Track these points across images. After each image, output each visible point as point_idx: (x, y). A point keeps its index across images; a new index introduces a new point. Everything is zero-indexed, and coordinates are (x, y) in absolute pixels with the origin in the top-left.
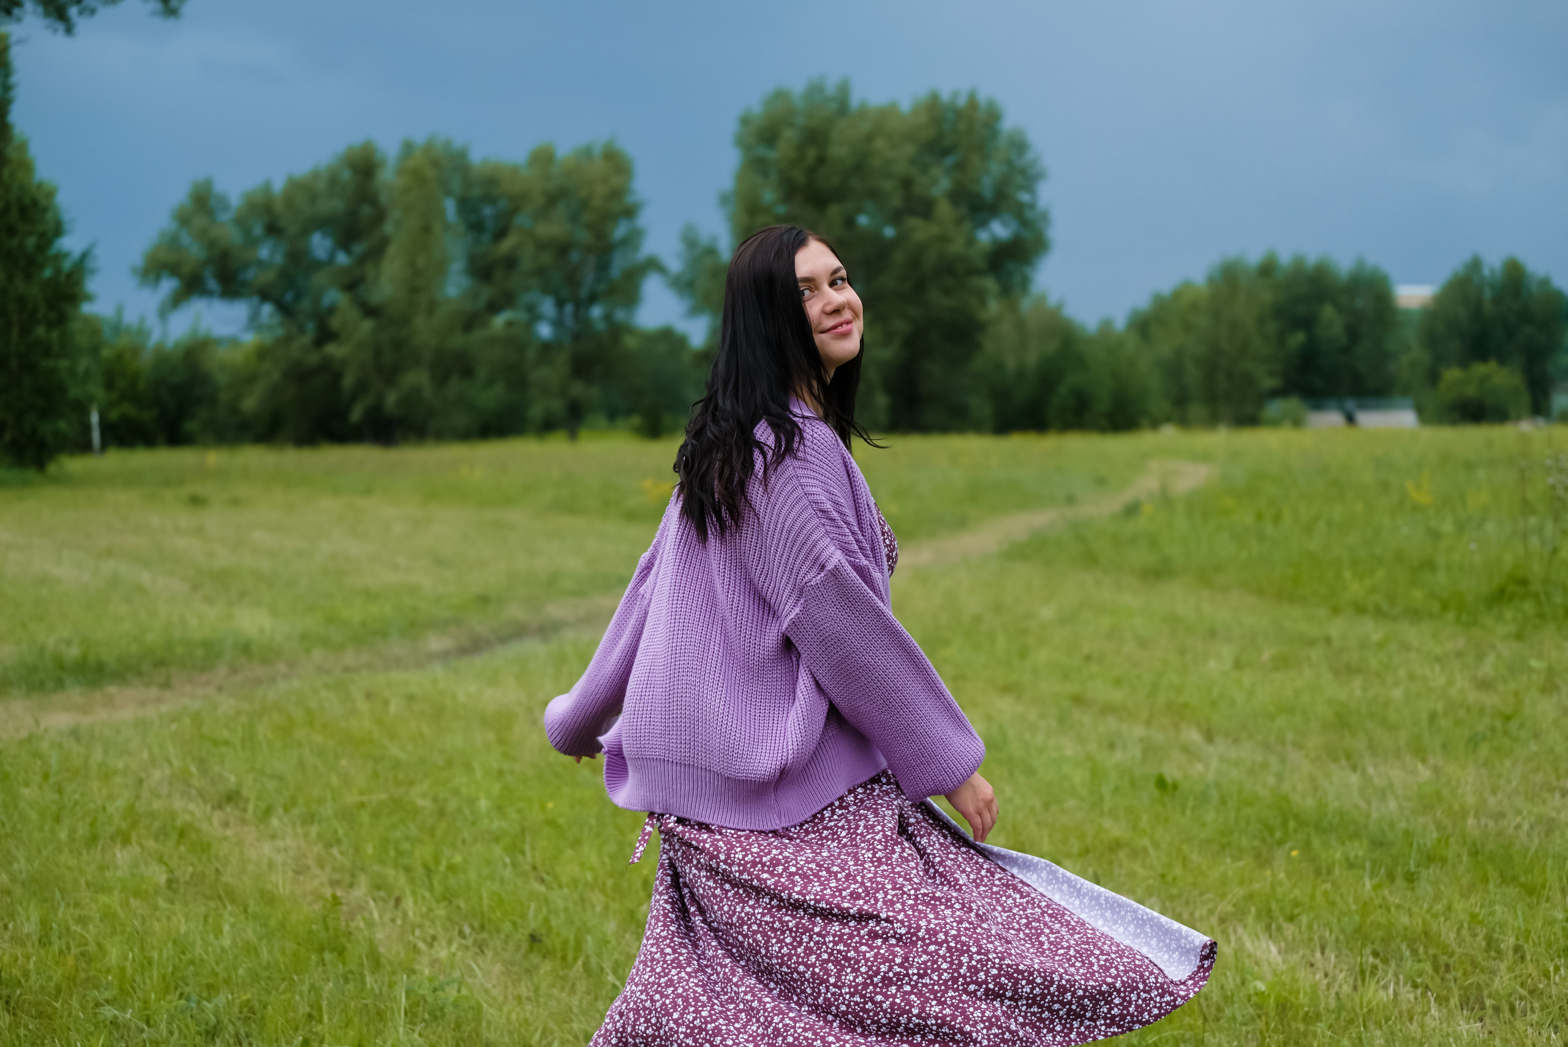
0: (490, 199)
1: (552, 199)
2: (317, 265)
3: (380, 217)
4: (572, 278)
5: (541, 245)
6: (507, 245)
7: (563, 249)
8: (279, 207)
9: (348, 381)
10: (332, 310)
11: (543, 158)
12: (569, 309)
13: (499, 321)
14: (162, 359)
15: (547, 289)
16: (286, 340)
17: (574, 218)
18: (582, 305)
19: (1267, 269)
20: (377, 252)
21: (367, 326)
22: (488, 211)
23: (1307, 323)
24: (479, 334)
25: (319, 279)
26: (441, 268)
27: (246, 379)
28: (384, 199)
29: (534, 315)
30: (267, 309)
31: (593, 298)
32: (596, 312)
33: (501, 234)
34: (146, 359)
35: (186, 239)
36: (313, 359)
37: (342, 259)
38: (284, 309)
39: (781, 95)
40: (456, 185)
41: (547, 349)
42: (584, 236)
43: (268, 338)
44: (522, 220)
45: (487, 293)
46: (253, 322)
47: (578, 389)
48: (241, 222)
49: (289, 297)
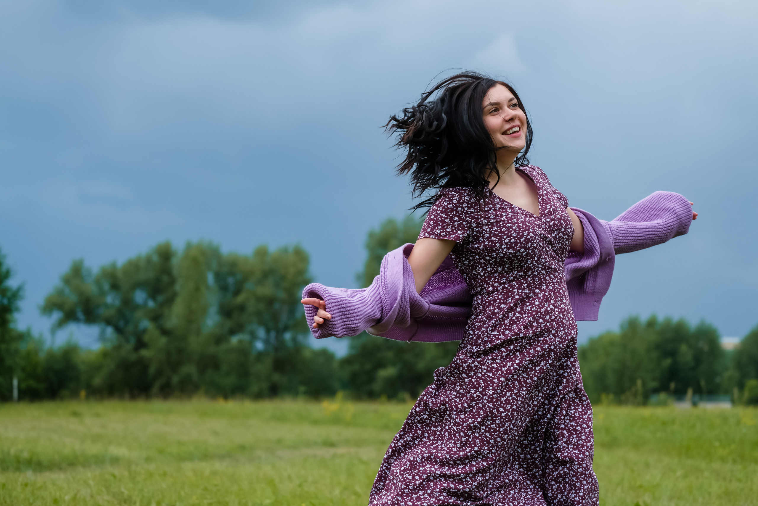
0: (232, 273)
1: (266, 275)
2: (136, 307)
3: (173, 281)
4: (275, 317)
5: (259, 299)
6: (240, 298)
7: (270, 301)
8: (120, 274)
9: (152, 370)
10: (145, 331)
11: (262, 253)
12: (273, 334)
13: (235, 340)
14: (51, 356)
15: (262, 323)
16: (118, 348)
17: (277, 285)
18: (280, 332)
19: (651, 323)
20: (170, 301)
21: (163, 341)
22: (231, 281)
23: (672, 354)
24: (224, 347)
25: (139, 314)
26: (204, 311)
27: (96, 368)
28: (175, 272)
29: (254, 336)
30: (110, 331)
31: (286, 328)
32: (288, 336)
33: (237, 292)
34: (42, 356)
35: (67, 291)
36: (133, 357)
37: (151, 304)
38: (118, 330)
39: (391, 222)
40: (214, 265)
41: (260, 355)
42: (282, 295)
43: (109, 346)
44: (249, 286)
45: (229, 324)
46: (102, 337)
47: (277, 377)
48: (98, 282)
49: (121, 323)
